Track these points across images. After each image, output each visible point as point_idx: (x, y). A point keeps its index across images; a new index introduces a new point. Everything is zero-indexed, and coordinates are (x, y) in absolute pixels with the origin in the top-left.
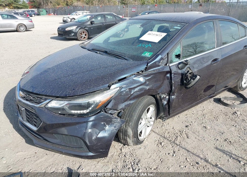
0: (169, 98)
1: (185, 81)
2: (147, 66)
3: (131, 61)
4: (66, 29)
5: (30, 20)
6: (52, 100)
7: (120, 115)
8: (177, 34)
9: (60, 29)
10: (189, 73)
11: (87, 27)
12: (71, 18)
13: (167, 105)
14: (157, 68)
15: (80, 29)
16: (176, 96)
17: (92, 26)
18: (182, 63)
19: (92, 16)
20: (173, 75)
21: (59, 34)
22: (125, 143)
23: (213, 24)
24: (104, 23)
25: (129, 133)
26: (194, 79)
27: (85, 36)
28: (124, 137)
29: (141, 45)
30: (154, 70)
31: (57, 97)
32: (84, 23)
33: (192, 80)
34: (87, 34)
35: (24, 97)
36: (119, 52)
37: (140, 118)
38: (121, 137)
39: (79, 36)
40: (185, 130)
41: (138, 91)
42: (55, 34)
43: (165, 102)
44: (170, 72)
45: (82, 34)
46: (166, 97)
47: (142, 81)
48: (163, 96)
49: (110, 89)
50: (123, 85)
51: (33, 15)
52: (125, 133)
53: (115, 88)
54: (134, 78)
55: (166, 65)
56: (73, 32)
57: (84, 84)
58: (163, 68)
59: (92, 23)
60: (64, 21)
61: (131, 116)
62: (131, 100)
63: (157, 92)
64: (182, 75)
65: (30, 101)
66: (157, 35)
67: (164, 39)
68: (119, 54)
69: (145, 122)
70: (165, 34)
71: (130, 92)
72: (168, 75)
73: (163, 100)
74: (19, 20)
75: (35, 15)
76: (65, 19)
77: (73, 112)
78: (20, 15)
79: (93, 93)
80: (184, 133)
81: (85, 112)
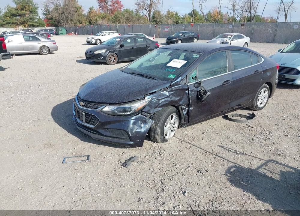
0: (188, 109)
1: (199, 96)
2: (171, 84)
3: (160, 81)
4: (94, 53)
5: (53, 42)
6: (107, 106)
7: (152, 117)
8: (195, 62)
9: (88, 52)
10: (202, 90)
11: (117, 51)
12: (96, 39)
13: (187, 115)
14: (178, 86)
15: (109, 52)
16: (193, 108)
17: (122, 49)
18: (197, 83)
19: (121, 38)
20: (190, 91)
21: (87, 57)
22: (155, 141)
23: (225, 53)
24: (134, 46)
25: (157, 132)
26: (205, 95)
27: (114, 60)
28: (154, 135)
29: (168, 70)
30: (176, 88)
31: (110, 104)
32: (113, 46)
33: (204, 95)
34: (116, 57)
35: (84, 105)
36: (151, 75)
37: (165, 121)
38: (152, 135)
39: (108, 60)
40: (201, 135)
41: (164, 102)
42: (81, 58)
43: (185, 113)
44: (188, 90)
45: (111, 58)
46: (186, 108)
47: (167, 95)
48: (183, 107)
49: (145, 99)
50: (154, 97)
51: (52, 35)
52: (155, 132)
53: (148, 99)
54: (161, 93)
55: (185, 84)
56: (102, 56)
57: (128, 95)
58: (183, 86)
59: (121, 46)
60: (88, 42)
61: (159, 119)
62: (159, 107)
63: (179, 103)
64: (198, 92)
65: (90, 107)
66: (180, 62)
67: (184, 66)
68: (151, 76)
69: (169, 126)
70: (186, 61)
71: (159, 101)
72: (187, 92)
73: (183, 111)
74: (42, 42)
75: (53, 35)
76: (89, 40)
77: (120, 113)
78: (40, 36)
79: (133, 101)
80: (200, 137)
81: (128, 113)
